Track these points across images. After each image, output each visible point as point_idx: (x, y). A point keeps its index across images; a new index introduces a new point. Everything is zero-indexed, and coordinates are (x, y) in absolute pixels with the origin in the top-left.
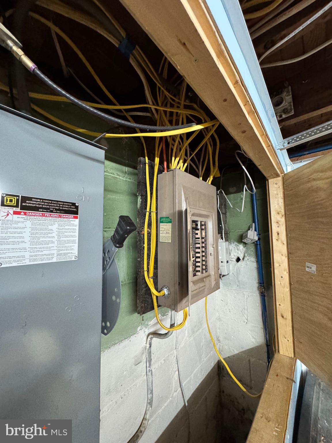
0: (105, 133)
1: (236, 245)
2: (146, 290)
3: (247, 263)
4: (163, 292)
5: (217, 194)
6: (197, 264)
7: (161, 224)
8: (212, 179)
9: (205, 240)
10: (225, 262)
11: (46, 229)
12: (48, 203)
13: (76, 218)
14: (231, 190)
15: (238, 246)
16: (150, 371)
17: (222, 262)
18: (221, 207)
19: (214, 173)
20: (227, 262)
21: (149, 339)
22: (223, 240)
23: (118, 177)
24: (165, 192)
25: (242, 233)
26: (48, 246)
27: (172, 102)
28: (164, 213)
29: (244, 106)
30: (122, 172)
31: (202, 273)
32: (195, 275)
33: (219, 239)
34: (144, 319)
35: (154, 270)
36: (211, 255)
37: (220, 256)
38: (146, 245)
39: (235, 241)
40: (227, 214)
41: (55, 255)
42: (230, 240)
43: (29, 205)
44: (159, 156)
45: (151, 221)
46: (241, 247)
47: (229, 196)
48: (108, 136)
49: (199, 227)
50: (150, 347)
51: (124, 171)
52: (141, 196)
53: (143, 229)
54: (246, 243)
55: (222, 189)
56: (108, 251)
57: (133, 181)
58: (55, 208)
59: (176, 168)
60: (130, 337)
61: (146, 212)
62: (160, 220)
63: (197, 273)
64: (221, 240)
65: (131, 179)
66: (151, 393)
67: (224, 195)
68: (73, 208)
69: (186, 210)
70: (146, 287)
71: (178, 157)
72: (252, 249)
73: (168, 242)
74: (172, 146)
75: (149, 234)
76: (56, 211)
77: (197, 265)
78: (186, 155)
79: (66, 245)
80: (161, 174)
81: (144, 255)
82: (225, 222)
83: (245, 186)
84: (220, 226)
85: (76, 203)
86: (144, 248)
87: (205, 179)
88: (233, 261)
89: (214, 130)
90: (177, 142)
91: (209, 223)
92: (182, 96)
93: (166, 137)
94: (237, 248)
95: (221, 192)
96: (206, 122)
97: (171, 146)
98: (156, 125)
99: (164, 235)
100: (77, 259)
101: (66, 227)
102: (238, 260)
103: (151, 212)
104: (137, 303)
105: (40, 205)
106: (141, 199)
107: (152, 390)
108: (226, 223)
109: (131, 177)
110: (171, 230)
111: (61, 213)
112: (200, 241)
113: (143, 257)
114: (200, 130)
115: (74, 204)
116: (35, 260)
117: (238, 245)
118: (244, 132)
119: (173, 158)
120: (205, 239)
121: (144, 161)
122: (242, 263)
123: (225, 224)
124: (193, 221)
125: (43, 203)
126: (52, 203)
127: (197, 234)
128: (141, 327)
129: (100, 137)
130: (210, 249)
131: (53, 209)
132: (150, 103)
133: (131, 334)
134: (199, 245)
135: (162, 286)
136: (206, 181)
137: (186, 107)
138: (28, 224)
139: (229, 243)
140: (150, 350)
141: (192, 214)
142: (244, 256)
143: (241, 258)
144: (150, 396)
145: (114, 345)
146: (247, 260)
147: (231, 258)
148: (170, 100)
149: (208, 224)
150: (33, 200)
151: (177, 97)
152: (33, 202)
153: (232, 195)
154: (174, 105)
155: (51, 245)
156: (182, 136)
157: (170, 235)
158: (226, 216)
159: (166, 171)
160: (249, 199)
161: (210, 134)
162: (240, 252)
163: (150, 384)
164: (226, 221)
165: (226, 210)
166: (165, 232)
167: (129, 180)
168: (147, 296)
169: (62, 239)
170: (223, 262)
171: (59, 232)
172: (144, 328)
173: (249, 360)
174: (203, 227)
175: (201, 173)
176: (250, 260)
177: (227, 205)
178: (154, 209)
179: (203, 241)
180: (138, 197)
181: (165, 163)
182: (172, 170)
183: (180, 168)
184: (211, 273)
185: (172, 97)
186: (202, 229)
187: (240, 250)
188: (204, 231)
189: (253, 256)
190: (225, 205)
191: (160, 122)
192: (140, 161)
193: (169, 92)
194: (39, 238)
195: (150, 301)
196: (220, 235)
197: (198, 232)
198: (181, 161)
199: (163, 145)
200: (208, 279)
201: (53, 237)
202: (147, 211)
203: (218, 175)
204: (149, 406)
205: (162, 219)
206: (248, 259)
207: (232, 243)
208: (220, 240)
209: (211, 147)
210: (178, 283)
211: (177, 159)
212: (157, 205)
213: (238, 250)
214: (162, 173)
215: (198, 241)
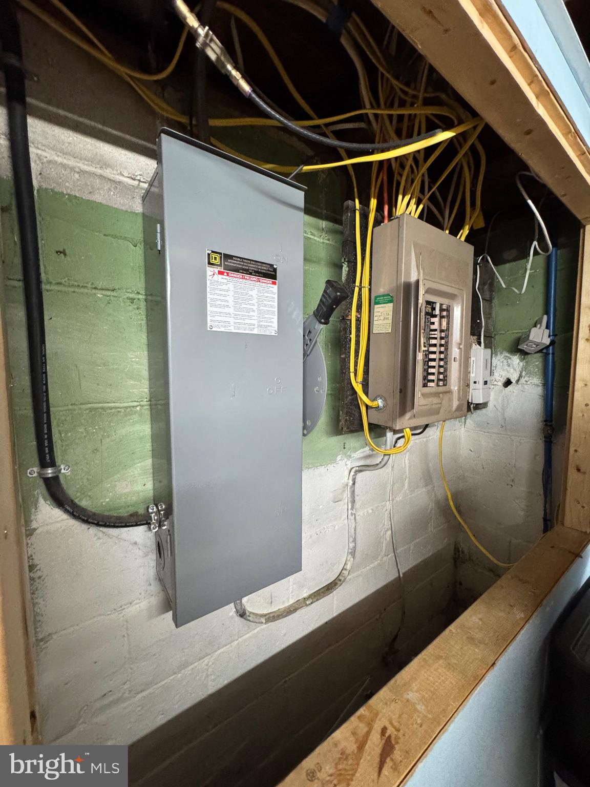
0: (302, 166)
1: (507, 356)
2: (353, 399)
3: (524, 388)
4: (377, 403)
5: (475, 264)
6: (429, 369)
7: (375, 306)
8: (468, 232)
9: (446, 335)
10: (482, 382)
11: (246, 294)
12: (247, 263)
13: (274, 283)
14: (507, 255)
15: (510, 358)
16: (352, 514)
17: (475, 382)
18: (483, 289)
19: (472, 220)
20: (486, 383)
21: (352, 473)
22: (480, 346)
23: (312, 237)
24: (385, 254)
25: (520, 334)
26: (249, 314)
27: (403, 96)
28: (382, 289)
29: (529, 85)
30: (318, 229)
31: (438, 385)
32: (425, 385)
33: (474, 344)
34: (345, 447)
35: (363, 375)
36: (454, 361)
37: (473, 373)
38: (353, 336)
39: (506, 350)
40: (493, 301)
41: (256, 326)
42: (494, 349)
43: (231, 264)
44: (376, 194)
45: (362, 302)
46: (516, 360)
47: (502, 267)
48: (307, 170)
49: (437, 312)
50: (354, 484)
51: (321, 227)
52: (348, 262)
53: (350, 312)
54: (526, 350)
55: (488, 253)
56: (309, 332)
57: (333, 243)
58: (254, 271)
59: (404, 213)
60: (327, 465)
61: (354, 288)
62: (375, 299)
63: (428, 383)
64: (478, 345)
65: (331, 240)
66: (353, 541)
67: (491, 265)
68: (271, 271)
69: (418, 282)
70: (352, 395)
71: (408, 195)
72: (537, 363)
73: (386, 332)
74: (399, 178)
75: (358, 321)
76: (254, 274)
77: (429, 371)
78: (422, 191)
79: (266, 316)
80: (379, 227)
81: (350, 350)
82: (489, 316)
83: (535, 243)
84: (478, 321)
85: (273, 265)
86: (350, 340)
87: (454, 232)
88: (498, 385)
89: (476, 136)
90: (407, 168)
91: (455, 308)
92: (421, 82)
93: (389, 160)
94: (507, 362)
95: (485, 260)
96: (461, 122)
97: (396, 177)
98: (373, 142)
99: (380, 322)
100: (277, 335)
101: (266, 294)
102: (508, 383)
103: (361, 288)
104: (339, 415)
105: (240, 265)
106: (348, 266)
107: (355, 538)
108: (489, 318)
109: (330, 237)
110: (391, 313)
111: (260, 276)
112: (437, 334)
113: (350, 352)
114: (448, 141)
115: (272, 266)
116: (238, 328)
117: (510, 356)
118: (529, 132)
119: (400, 197)
120: (446, 333)
121: (353, 205)
122: (514, 389)
123: (487, 319)
124: (428, 303)
125: (243, 263)
126: (250, 263)
127: (433, 323)
128: (342, 457)
129: (295, 172)
130: (455, 352)
131: (252, 270)
132: (368, 105)
133: (329, 462)
134: (436, 340)
135: (375, 396)
136: (456, 236)
137: (427, 102)
138: (231, 286)
139: (492, 352)
140: (353, 489)
141: (426, 288)
142: (519, 377)
143: (514, 381)
144: (352, 545)
145: (308, 469)
146: (525, 383)
147: (494, 380)
148: (400, 93)
149: (453, 309)
150: (234, 258)
151: (413, 86)
152: (234, 262)
153: (507, 266)
154: (405, 101)
155: (252, 314)
156: (417, 155)
157: (390, 321)
158: (492, 306)
159: (386, 221)
160: (541, 271)
161: (469, 143)
162: (512, 370)
163: (353, 530)
164: (490, 314)
165: (491, 295)
166: (382, 318)
167: (328, 242)
168: (353, 407)
169: (262, 308)
170: (477, 383)
171: (258, 301)
172: (346, 460)
173: (510, 542)
174: (445, 313)
175: (447, 223)
176: (531, 383)
177: (495, 284)
178: (366, 283)
179: (442, 336)
180: (343, 264)
181: (386, 208)
182: (397, 218)
183: (410, 214)
184: (452, 388)
185: (402, 86)
186: (442, 317)
187: (513, 366)
188: (446, 319)
189: (538, 375)
190: (491, 285)
191: (380, 137)
192: (348, 207)
193: (397, 78)
194: (241, 304)
195: (357, 415)
196: (475, 337)
197: (436, 320)
198: (413, 201)
199: (384, 176)
200: (446, 397)
201: (253, 305)
202: (356, 285)
203: (481, 224)
204: (350, 556)
205: (379, 298)
206: (526, 381)
207: (499, 355)
208: (475, 347)
209: (470, 171)
210: (398, 390)
211: (407, 198)
212: (371, 277)
213: (509, 366)
214: (380, 225)
215: (435, 334)
